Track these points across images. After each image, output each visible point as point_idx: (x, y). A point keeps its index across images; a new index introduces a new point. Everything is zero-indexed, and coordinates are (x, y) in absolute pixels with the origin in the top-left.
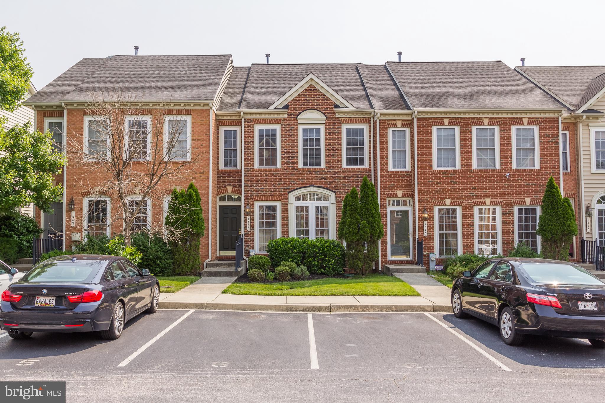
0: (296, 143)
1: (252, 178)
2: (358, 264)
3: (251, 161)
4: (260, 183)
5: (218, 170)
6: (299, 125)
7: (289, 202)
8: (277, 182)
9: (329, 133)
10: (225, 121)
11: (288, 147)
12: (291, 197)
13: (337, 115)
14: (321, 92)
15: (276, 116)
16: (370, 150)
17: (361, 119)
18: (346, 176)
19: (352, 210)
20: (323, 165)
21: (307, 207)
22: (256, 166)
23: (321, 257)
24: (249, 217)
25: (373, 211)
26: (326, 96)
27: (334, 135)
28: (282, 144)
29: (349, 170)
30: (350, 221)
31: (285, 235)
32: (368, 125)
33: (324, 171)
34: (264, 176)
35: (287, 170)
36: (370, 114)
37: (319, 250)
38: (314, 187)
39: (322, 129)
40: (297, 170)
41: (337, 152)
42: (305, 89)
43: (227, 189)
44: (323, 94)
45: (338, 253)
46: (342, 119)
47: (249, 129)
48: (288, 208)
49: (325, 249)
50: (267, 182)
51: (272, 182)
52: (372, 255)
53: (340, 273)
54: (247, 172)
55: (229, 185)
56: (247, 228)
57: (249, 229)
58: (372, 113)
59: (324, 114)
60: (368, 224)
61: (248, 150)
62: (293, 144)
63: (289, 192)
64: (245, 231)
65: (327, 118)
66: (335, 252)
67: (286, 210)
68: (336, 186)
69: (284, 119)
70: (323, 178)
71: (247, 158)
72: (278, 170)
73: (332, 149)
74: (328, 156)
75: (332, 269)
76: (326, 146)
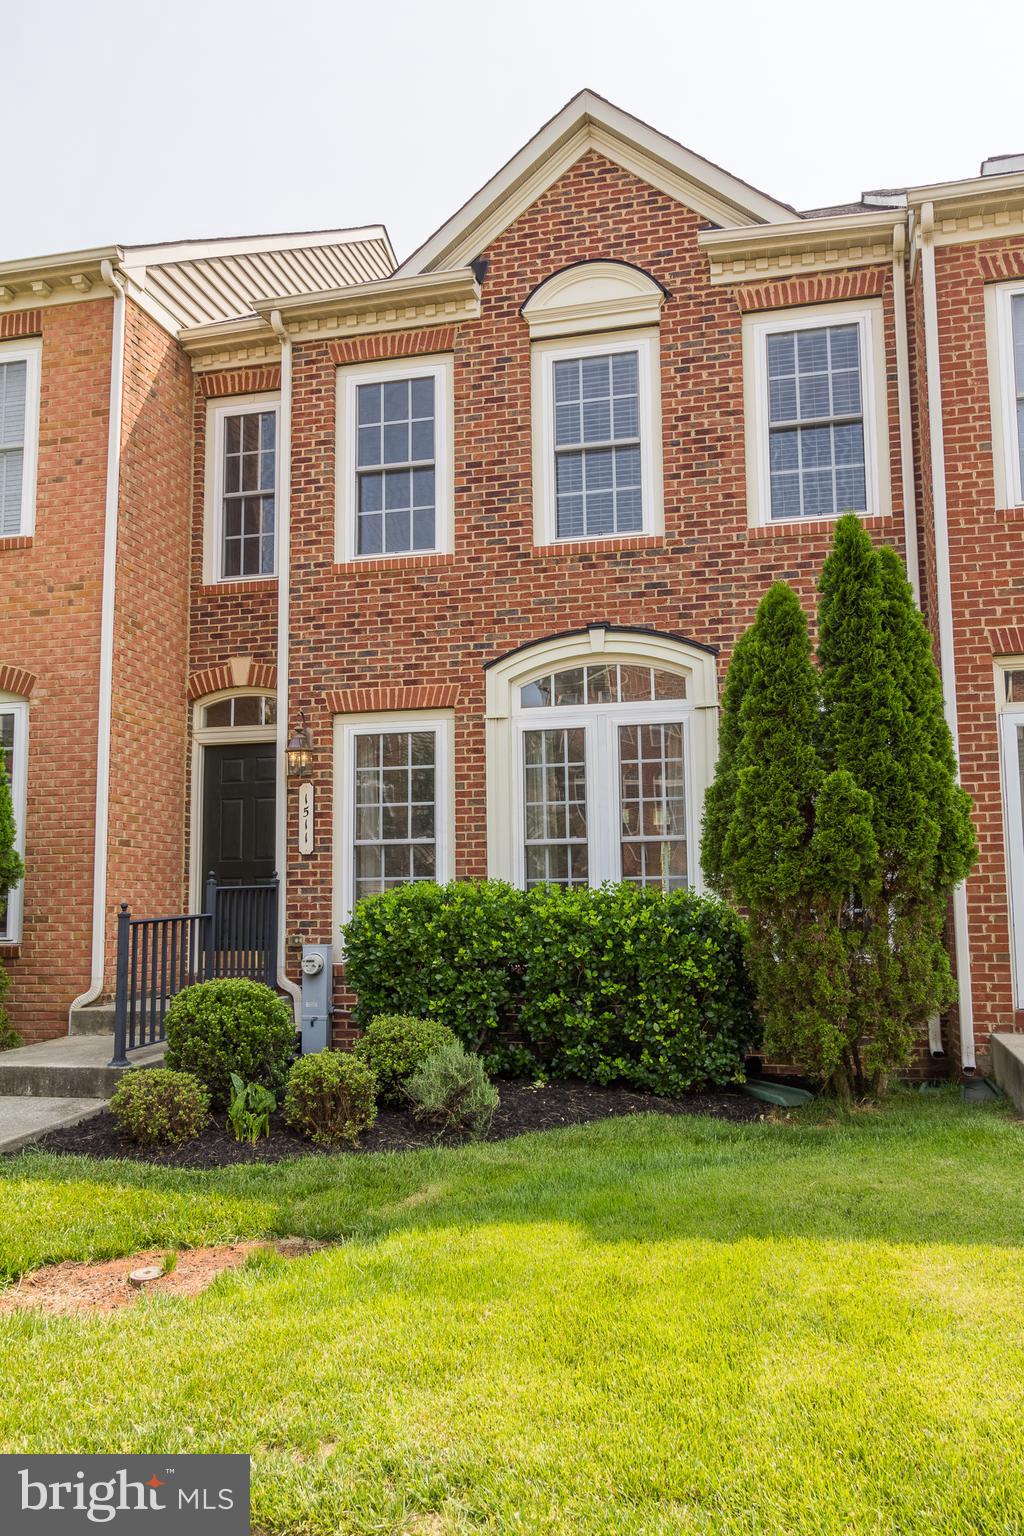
0: (520, 428)
1: (322, 611)
2: (817, 1035)
3: (319, 534)
4: (357, 631)
5: (197, 588)
6: (536, 348)
7: (490, 713)
8: (437, 618)
9: (679, 367)
10: (228, 376)
11: (484, 453)
12: (501, 687)
13: (719, 276)
14: (640, 181)
15: (428, 317)
16: (894, 428)
17: (842, 276)
18: (772, 568)
19: (767, 714)
20: (653, 524)
21: (577, 735)
22: (345, 551)
23: (610, 989)
24: (306, 791)
25: (898, 707)
26: (660, 193)
27: (705, 374)
28: (457, 443)
29: (788, 537)
30: (757, 775)
31: (471, 871)
32: (877, 305)
33: (656, 553)
34: (375, 598)
35: (478, 559)
36: (887, 241)
37: (600, 950)
38: (609, 628)
39: (647, 349)
40: (527, 555)
41: (721, 455)
42: (563, 178)
43: (229, 670)
44: (650, 187)
45: (701, 966)
46: (744, 290)
47: (312, 392)
48: (483, 742)
49: (628, 947)
50: (390, 621)
51: (413, 620)
52: (902, 980)
53: (722, 1081)
54: (303, 582)
55: (240, 651)
56: (297, 841)
57: (306, 848)
58: (898, 233)
59: (653, 279)
60: (865, 786)
61: (307, 483)
62: (509, 438)
63: (490, 665)
64: (289, 858)
65: (667, 294)
66: (684, 959)
67: (476, 751)
68: (720, 621)
69: (467, 325)
70: (654, 586)
71: (302, 521)
72: (440, 565)
73: (695, 441)
74: (677, 476)
75: (672, 1059)
76: (668, 428)
